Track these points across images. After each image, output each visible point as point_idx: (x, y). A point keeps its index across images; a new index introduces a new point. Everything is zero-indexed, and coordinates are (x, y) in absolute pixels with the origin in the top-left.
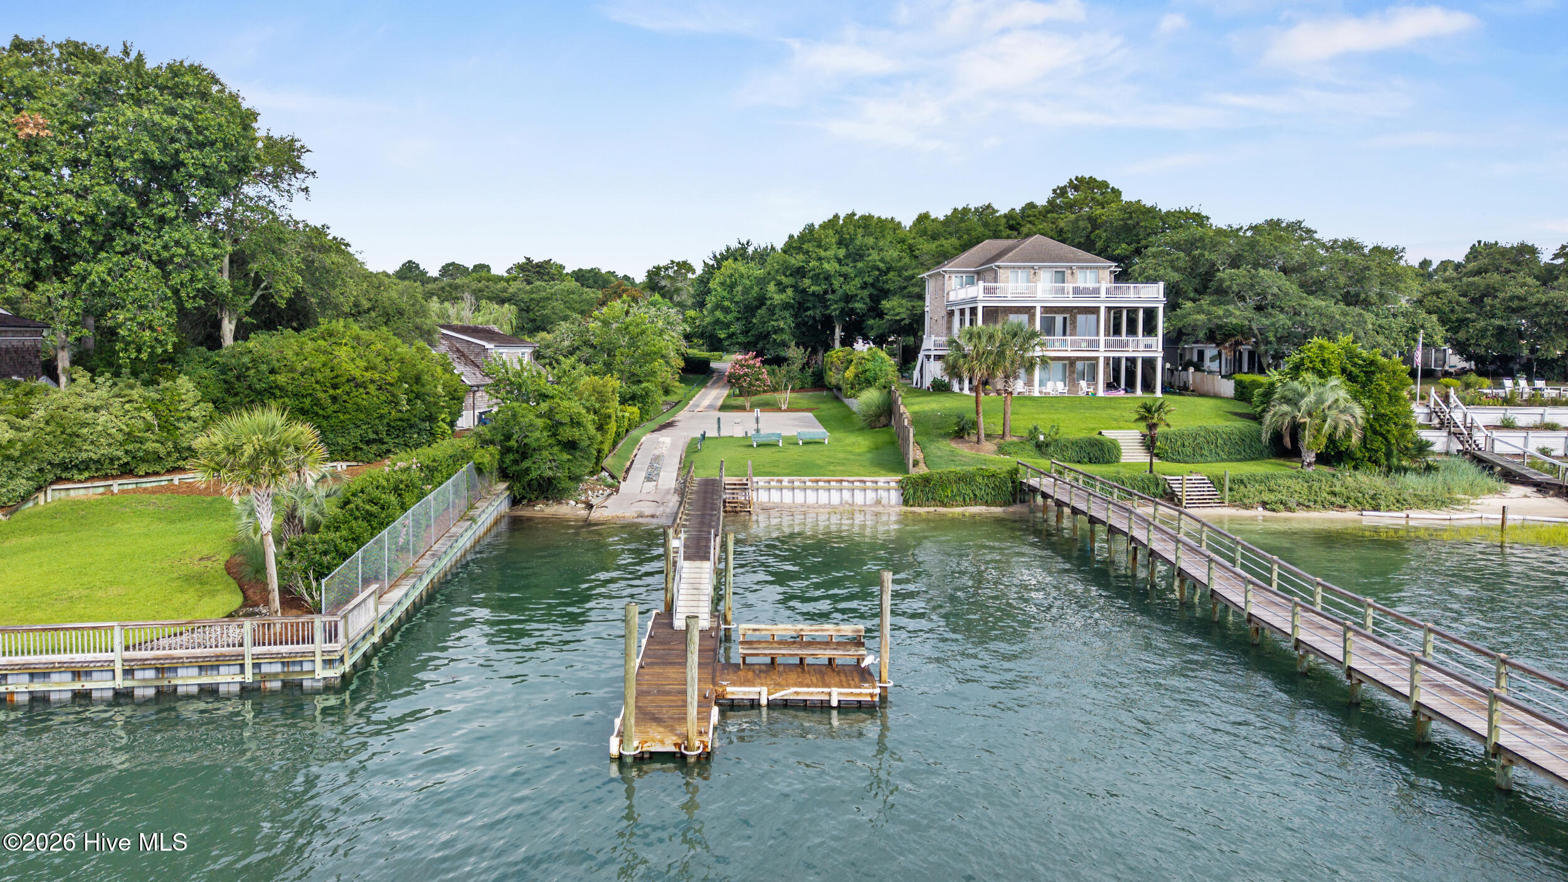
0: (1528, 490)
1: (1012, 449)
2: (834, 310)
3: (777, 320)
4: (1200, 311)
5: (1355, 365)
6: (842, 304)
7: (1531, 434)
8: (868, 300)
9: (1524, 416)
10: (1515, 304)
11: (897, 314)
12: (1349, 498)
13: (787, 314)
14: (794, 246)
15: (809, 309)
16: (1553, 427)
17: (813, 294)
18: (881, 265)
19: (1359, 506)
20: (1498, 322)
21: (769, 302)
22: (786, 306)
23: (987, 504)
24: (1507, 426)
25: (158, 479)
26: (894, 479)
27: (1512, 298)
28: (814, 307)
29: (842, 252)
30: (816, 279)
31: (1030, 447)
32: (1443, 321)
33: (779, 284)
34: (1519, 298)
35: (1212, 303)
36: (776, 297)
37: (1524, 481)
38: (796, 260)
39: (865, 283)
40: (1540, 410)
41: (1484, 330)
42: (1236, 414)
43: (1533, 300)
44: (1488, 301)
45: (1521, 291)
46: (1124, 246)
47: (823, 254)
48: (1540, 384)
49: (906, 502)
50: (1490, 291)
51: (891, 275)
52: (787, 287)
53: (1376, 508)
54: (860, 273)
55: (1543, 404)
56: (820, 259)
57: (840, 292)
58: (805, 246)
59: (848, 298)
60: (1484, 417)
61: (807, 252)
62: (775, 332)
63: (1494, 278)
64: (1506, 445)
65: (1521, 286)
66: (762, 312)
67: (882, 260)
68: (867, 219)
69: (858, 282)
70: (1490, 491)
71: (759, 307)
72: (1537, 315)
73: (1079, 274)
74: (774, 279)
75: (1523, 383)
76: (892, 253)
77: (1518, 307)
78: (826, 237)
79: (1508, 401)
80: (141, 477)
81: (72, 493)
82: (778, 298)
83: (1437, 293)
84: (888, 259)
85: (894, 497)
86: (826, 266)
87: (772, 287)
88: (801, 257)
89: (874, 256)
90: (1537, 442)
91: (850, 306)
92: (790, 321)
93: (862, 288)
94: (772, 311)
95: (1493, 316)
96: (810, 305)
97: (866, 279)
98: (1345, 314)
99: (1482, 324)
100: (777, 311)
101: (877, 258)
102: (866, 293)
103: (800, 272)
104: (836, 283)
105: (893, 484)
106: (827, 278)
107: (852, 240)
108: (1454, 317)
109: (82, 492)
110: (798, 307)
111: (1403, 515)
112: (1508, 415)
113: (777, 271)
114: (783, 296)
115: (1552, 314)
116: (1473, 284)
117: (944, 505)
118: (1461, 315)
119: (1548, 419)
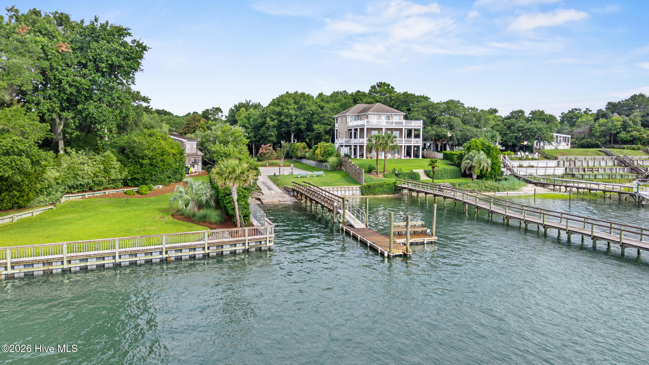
0: (532, 185)
1: (388, 176)
2: (293, 128)
3: (270, 132)
4: (433, 130)
5: (484, 147)
6: (296, 126)
7: (528, 169)
8: (306, 125)
9: (525, 163)
10: (520, 129)
11: (320, 131)
12: (491, 188)
13: (274, 130)
14: (276, 103)
15: (282, 128)
16: (532, 167)
17: (285, 122)
18: (311, 112)
19: (494, 190)
20: (516, 134)
21: (267, 125)
22: (274, 127)
23: (388, 194)
24: (521, 166)
25: (100, 192)
26: (358, 187)
27: (520, 127)
28: (285, 127)
29: (296, 107)
30: (286, 116)
31: (394, 175)
32: (500, 134)
33: (271, 118)
34: (521, 127)
35: (437, 127)
36: (271, 123)
37: (530, 182)
38: (278, 109)
39: (305, 118)
40: (529, 161)
41: (512, 137)
42: (447, 164)
43: (526, 127)
44: (512, 127)
45: (522, 125)
46: (405, 107)
47: (289, 107)
48: (527, 153)
49: (362, 194)
50: (513, 125)
51: (315, 116)
52: (275, 119)
53: (499, 191)
54: (303, 114)
55: (529, 160)
56: (288, 109)
57: (295, 122)
58: (281, 104)
59: (298, 124)
60: (516, 163)
61: (282, 106)
62: (269, 137)
63: (513, 120)
64: (522, 172)
65: (521, 123)
66: (264, 128)
67: (311, 110)
68: (303, 94)
69: (302, 118)
70: (524, 185)
71: (262, 126)
72: (527, 132)
73: (394, 117)
74: (269, 116)
75: (523, 153)
76: (314, 108)
77: (520, 130)
78: (290, 100)
79: (520, 159)
80: (95, 191)
81: (70, 198)
82: (272, 123)
83: (497, 125)
84: (313, 110)
85: (358, 192)
86: (291, 111)
87: (268, 119)
88: (280, 108)
89: (308, 108)
90: (530, 171)
91: (299, 127)
92: (276, 132)
93: (304, 120)
94: (268, 128)
95: (514, 133)
96: (283, 126)
97: (305, 117)
98: (477, 131)
99: (511, 135)
100: (271, 128)
101: (309, 109)
102: (306, 122)
103: (280, 114)
104: (294, 118)
105: (358, 188)
106: (291, 116)
107: (299, 102)
108: (503, 133)
109: (74, 198)
110: (279, 127)
111: (506, 192)
112: (521, 163)
113: (270, 113)
114: (273, 123)
115: (531, 132)
116: (508, 122)
117: (375, 195)
118: (505, 132)
119: (531, 164)
